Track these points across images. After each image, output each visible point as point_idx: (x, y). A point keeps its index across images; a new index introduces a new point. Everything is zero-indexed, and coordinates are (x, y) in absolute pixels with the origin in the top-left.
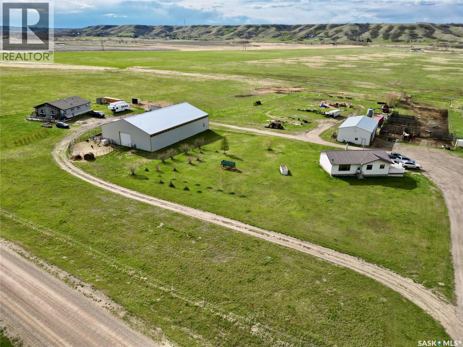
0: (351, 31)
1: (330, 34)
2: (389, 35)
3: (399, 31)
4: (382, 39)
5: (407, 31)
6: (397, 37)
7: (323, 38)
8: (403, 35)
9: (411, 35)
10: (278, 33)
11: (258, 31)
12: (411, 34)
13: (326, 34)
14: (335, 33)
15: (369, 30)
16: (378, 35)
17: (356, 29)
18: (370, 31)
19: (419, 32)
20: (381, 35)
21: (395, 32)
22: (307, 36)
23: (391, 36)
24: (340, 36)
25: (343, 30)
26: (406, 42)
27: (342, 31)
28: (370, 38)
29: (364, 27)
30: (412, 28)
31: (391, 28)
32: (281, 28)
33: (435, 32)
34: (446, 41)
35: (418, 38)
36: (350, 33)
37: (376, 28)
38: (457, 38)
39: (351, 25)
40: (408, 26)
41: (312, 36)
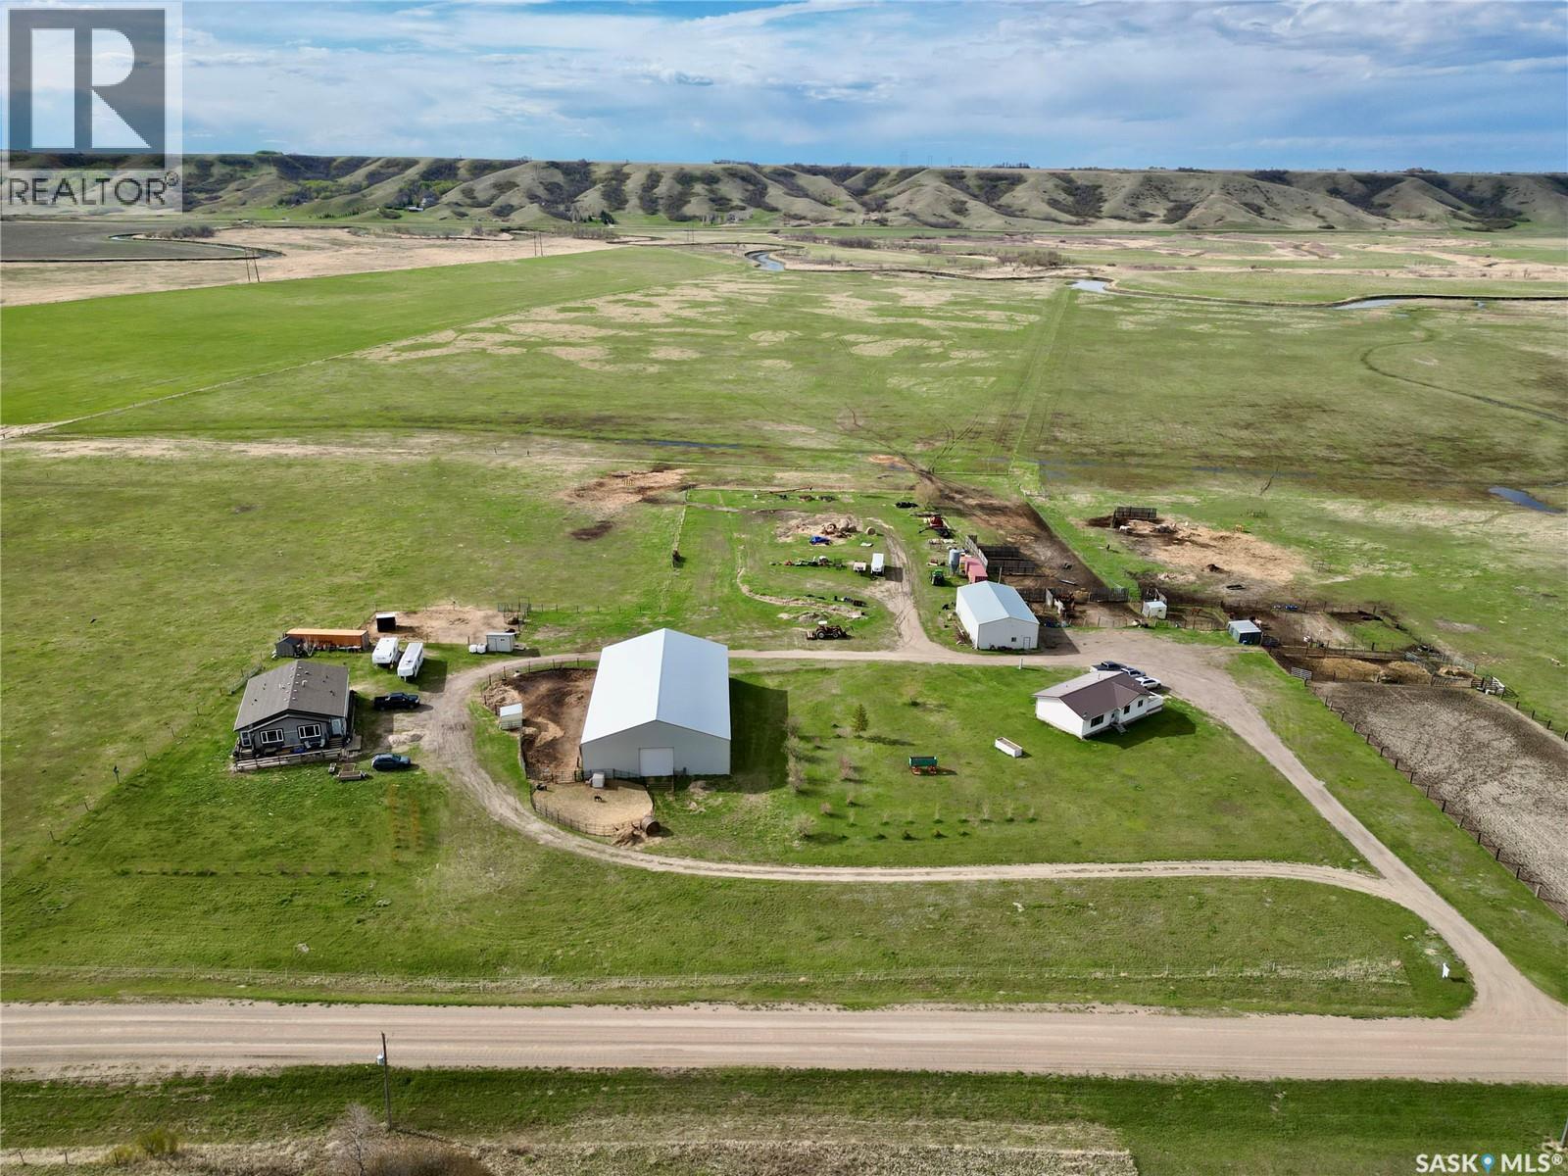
0: (542, 188)
1: (482, 196)
2: (654, 201)
3: (679, 188)
4: (640, 212)
5: (699, 188)
6: (679, 207)
7: (462, 210)
8: (693, 200)
9: (712, 200)
10: (292, 187)
11: (211, 180)
12: (712, 196)
13: (469, 193)
14: (494, 192)
15: (594, 183)
16: (627, 201)
17: (556, 180)
18: (599, 186)
19: (733, 191)
20: (634, 201)
21: (668, 190)
22: (405, 200)
23: (661, 202)
24: (515, 202)
25: (518, 180)
26: (708, 222)
27: (515, 185)
28: (607, 211)
29: (578, 174)
30: (710, 179)
31: (654, 178)
32: (295, 168)
33: (769, 189)
34: (804, 218)
35: (733, 208)
36: (541, 192)
37: (613, 179)
38: (824, 207)
39: (536, 166)
40: (698, 173)
41: (424, 201)
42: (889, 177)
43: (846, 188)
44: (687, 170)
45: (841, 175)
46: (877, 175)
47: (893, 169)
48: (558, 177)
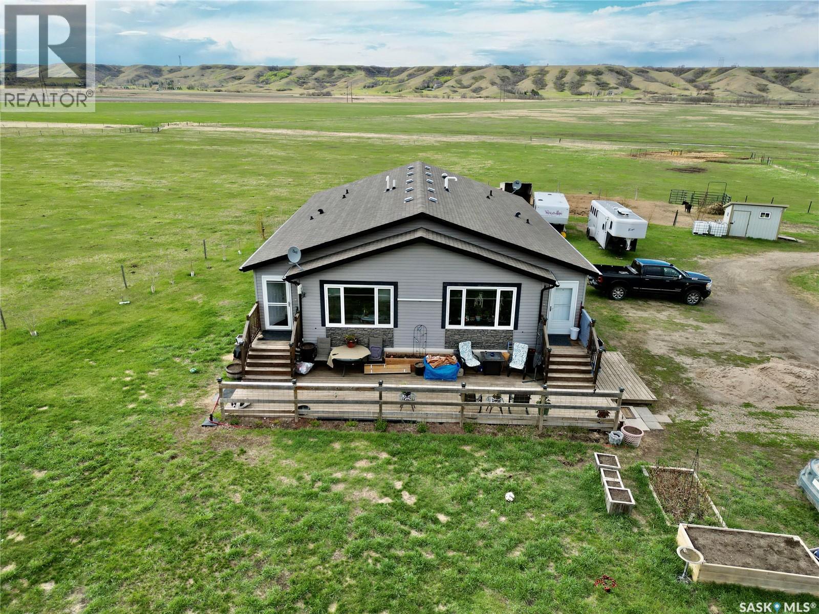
0: (499, 78)
2: (563, 85)
3: (578, 77)
4: (554, 90)
5: (590, 77)
6: (578, 88)
7: (455, 89)
8: (586, 84)
9: (598, 84)
10: (370, 81)
11: (334, 77)
12: (598, 82)
13: (459, 82)
14: (473, 81)
15: (528, 76)
16: (546, 85)
17: (506, 75)
18: (531, 77)
19: (611, 79)
20: (551, 85)
21: (571, 79)
22: (426, 85)
23: (566, 85)
24: (483, 86)
25: (485, 75)
26: (596, 95)
27: (484, 77)
28: (535, 90)
29: (519, 72)
30: (597, 73)
31: (563, 73)
32: (373, 72)
33: (633, 78)
34: (656, 93)
35: (610, 88)
36: (498, 81)
37: (539, 74)
38: (669, 87)
39: (496, 68)
40: (590, 70)
41: (436, 85)
42: (711, 73)
43: (683, 78)
44: (583, 68)
45: (679, 72)
46: (702, 72)
47: (713, 68)
48: (508, 73)
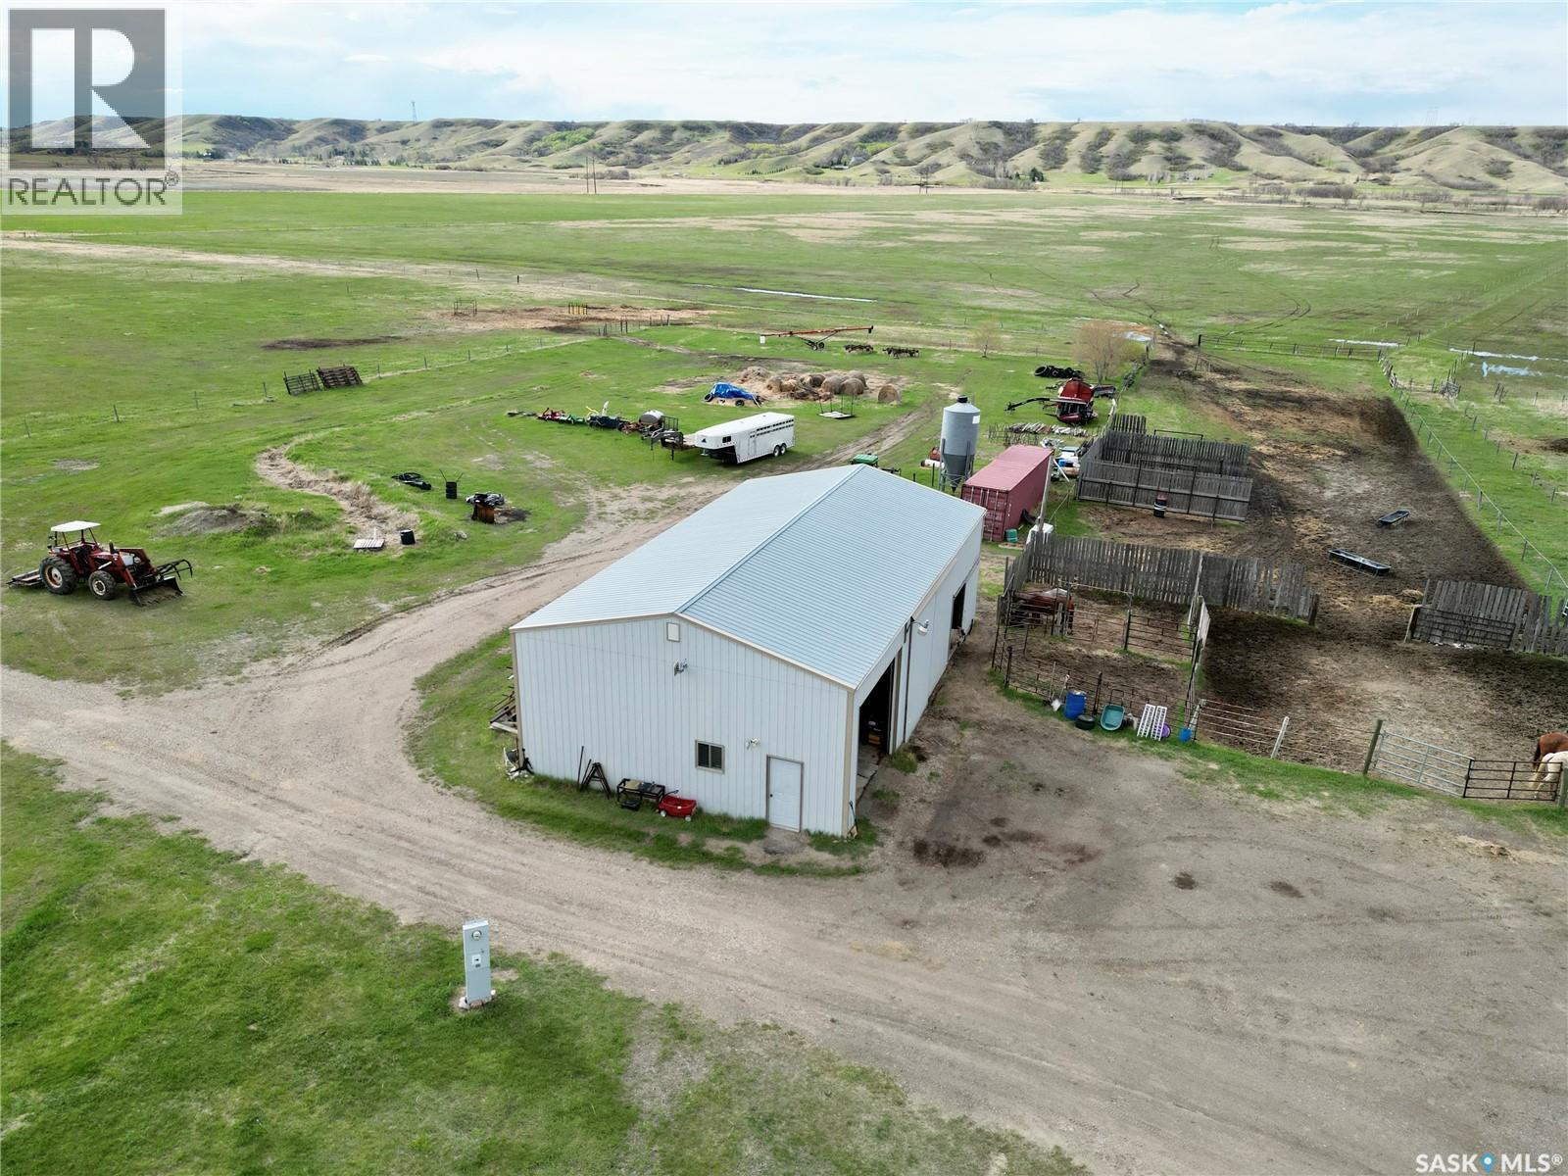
0: (977, 147)
1: (910, 156)
2: (1098, 160)
3: (1131, 146)
4: (1079, 171)
5: (1155, 146)
6: (1126, 166)
7: (887, 167)
8: (1144, 159)
9: (1168, 159)
10: (738, 149)
11: (670, 143)
12: (1169, 154)
13: (900, 154)
14: (926, 151)
15: (1036, 143)
16: (1066, 160)
17: (995, 140)
18: (1040, 145)
19: (1194, 150)
20: (1074, 160)
21: (1117, 149)
22: (835, 159)
23: (1105, 160)
24: (943, 161)
25: (954, 141)
26: (1154, 181)
27: (950, 145)
28: (1039, 169)
29: (1020, 134)
30: (1172, 136)
31: (1105, 135)
32: (748, 133)
33: (1242, 148)
34: (1279, 178)
35: (1191, 167)
36: (975, 152)
37: (1058, 138)
38: (1308, 167)
39: (977, 126)
40: (1157, 130)
41: (853, 160)
42: (1408, 138)
43: (1345, 148)
44: (1145, 127)
45: (1341, 136)
46: (1392, 135)
47: (1414, 128)
48: (998, 137)
